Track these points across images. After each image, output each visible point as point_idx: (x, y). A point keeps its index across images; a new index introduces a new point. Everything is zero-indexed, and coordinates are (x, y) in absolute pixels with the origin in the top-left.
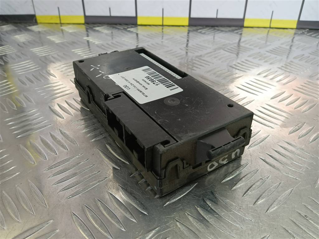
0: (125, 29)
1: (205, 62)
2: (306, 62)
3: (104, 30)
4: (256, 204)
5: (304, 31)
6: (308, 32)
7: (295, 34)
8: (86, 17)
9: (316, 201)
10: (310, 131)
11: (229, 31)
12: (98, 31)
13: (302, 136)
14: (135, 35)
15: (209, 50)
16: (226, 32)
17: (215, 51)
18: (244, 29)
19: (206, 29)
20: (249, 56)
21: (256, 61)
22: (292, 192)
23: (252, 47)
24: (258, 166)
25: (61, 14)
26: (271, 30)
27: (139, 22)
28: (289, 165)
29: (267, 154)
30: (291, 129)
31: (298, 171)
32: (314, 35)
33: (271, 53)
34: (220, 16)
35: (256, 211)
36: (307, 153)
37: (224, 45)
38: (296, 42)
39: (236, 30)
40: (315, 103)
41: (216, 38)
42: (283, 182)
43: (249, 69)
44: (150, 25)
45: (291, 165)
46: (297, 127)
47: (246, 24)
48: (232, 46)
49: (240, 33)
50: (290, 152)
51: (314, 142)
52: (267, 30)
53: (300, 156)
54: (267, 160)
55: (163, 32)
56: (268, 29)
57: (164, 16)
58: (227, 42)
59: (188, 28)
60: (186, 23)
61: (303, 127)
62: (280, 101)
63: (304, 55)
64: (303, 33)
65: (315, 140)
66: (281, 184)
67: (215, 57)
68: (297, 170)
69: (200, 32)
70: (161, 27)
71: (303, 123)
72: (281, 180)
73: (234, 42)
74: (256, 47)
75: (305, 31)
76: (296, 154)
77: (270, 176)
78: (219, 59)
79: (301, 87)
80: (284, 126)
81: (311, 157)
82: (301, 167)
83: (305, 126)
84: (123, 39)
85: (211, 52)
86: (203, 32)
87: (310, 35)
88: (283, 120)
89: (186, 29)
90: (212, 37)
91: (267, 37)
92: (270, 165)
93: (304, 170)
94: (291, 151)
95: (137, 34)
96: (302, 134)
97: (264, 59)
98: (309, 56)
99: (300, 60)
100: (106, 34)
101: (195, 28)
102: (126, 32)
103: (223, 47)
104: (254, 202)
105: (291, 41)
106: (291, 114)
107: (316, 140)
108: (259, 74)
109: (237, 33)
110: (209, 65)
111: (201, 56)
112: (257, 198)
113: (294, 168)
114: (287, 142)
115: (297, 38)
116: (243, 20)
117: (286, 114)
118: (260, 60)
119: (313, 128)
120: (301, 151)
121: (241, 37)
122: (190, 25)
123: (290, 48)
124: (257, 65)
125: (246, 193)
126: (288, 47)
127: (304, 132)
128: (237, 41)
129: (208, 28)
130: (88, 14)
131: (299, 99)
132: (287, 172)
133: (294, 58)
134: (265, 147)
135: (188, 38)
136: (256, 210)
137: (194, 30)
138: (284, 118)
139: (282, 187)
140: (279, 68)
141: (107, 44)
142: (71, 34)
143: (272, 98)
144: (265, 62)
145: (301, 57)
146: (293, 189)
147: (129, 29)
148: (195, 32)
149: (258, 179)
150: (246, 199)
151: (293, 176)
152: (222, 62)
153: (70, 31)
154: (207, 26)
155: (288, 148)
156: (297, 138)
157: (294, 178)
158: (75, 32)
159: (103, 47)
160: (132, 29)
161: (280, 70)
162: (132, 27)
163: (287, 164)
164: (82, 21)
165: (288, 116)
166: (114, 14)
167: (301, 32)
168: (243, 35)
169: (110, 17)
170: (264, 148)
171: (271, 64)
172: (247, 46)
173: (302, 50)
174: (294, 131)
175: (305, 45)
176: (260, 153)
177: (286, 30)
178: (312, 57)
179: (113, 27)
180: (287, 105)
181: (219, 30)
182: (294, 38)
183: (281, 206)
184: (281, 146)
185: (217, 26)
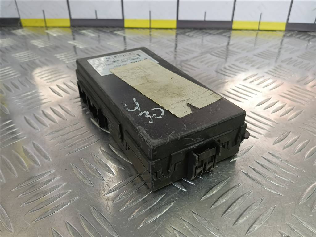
0: (111, 32)
1: (191, 67)
2: (294, 66)
3: (90, 34)
4: (236, 225)
5: (292, 33)
6: (297, 34)
7: (284, 36)
8: (72, 20)
9: (299, 219)
10: (296, 140)
11: (218, 34)
12: (83, 34)
13: (288, 146)
14: (122, 39)
15: (196, 54)
16: (214, 35)
17: (202, 55)
18: (233, 32)
19: (193, 32)
20: (236, 60)
21: (243, 65)
22: (275, 210)
23: (239, 51)
24: (240, 181)
25: (46, 17)
26: (260, 32)
27: (126, 25)
28: (272, 180)
29: (250, 167)
30: (275, 138)
31: (281, 186)
32: (303, 37)
33: (258, 57)
34: (208, 19)
35: (235, 233)
36: (292, 165)
37: (211, 49)
38: (285, 45)
39: (224, 32)
40: (301, 110)
41: (204, 41)
42: (265, 198)
43: (236, 74)
44: (137, 28)
45: (275, 179)
46: (282, 136)
47: (234, 26)
48: (219, 50)
49: (228, 36)
50: (273, 164)
51: (300, 152)
52: (255, 33)
53: (284, 169)
54: (250, 175)
55: (150, 35)
56: (257, 31)
57: (152, 19)
58: (215, 45)
59: (176, 32)
60: (174, 25)
61: (288, 136)
62: (266, 109)
63: (291, 58)
64: (292, 36)
65: (300, 151)
66: (263, 201)
67: (202, 62)
68: (280, 184)
69: (188, 35)
70: (148, 30)
71: (289, 132)
72: (263, 196)
73: (222, 45)
74: (244, 50)
75: (294, 34)
76: (280, 166)
77: (252, 192)
78: (206, 64)
79: (288, 93)
80: (269, 135)
81: (296, 170)
82: (284, 182)
83: (290, 135)
84: (108, 43)
85: (197, 57)
86: (191, 35)
87: (299, 38)
88: (267, 129)
89: (174, 32)
90: (200, 40)
91: (256, 40)
92: (253, 179)
93: (288, 185)
94: (275, 163)
95: (124, 38)
96: (287, 144)
97: (251, 63)
98: (297, 60)
99: (288, 64)
100: (92, 38)
101: (182, 31)
102: (112, 36)
103: (210, 51)
104: (234, 221)
105: (280, 44)
106: (277, 122)
107: (302, 151)
108: (245, 80)
109: (225, 36)
110: (195, 70)
111: (187, 60)
112: (237, 217)
113: (278, 183)
114: (271, 154)
115: (286, 40)
116: (231, 22)
117: (271, 122)
118: (247, 64)
119: (299, 137)
120: (285, 163)
121: (229, 40)
122: (178, 28)
123: (279, 52)
124: (244, 70)
125: (227, 212)
126: (277, 51)
127: (290, 141)
128: (226, 44)
129: (196, 31)
130: (73, 17)
131: (284, 106)
132: (270, 187)
133: (282, 62)
134: (248, 159)
135: (176, 42)
136: (235, 231)
137: (182, 33)
138: (269, 127)
139: (264, 204)
140: (267, 73)
141: (92, 48)
142: (55, 37)
143: (257, 105)
144: (253, 66)
145: (289, 61)
146: (275, 207)
147: (115, 32)
148: (182, 36)
149: (239, 196)
150: (225, 218)
151: (276, 192)
152: (208, 67)
153: (55, 35)
154: (195, 29)
155: (272, 160)
156: (282, 149)
157: (277, 193)
158: (59, 36)
159: (86, 51)
160: (118, 33)
161: (267, 74)
162: (119, 30)
163: (270, 178)
164: (68, 24)
165: (273, 124)
166: (100, 17)
167: (290, 35)
168: (232, 38)
169: (97, 20)
170: (246, 160)
171: (258, 68)
172: (235, 49)
173: (290, 53)
174: (279, 141)
175: (293, 48)
176: (242, 165)
177: (274, 32)
178: (300, 60)
179: (100, 30)
180: (273, 112)
181: (206, 33)
182: (283, 40)
183: (262, 225)
184: (264, 158)
185: (205, 29)
